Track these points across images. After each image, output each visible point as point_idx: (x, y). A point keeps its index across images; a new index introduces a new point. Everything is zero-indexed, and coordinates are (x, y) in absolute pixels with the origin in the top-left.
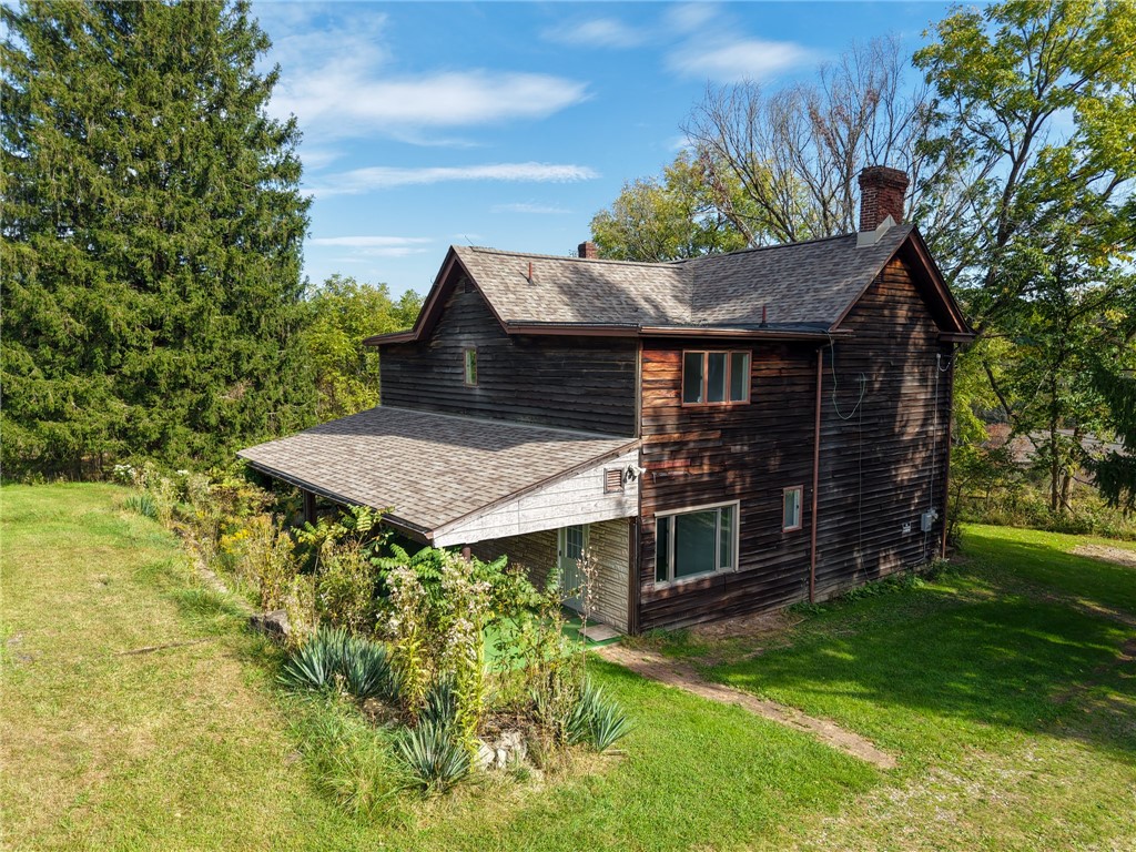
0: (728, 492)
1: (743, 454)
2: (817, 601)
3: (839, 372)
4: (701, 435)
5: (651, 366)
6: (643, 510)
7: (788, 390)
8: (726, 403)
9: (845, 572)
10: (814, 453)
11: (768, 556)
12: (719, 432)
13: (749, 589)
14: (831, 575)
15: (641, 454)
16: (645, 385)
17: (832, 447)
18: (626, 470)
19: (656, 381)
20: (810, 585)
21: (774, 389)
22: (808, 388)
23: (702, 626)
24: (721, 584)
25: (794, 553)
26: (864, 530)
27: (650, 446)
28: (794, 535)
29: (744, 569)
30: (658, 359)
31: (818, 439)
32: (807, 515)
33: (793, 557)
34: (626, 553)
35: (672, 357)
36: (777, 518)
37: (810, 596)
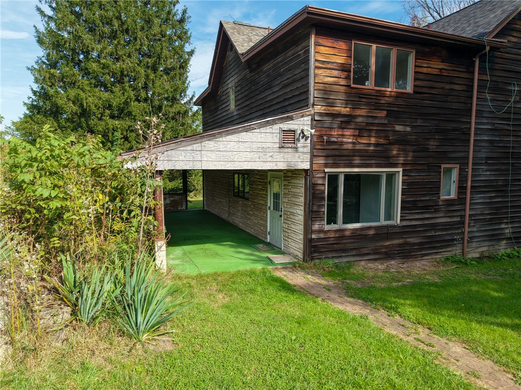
0: (391, 161)
1: (406, 134)
2: (470, 256)
3: (494, 79)
4: (368, 112)
5: (322, 49)
6: (314, 166)
7: (448, 87)
8: (391, 89)
9: (495, 237)
10: (469, 140)
11: (427, 216)
12: (385, 112)
13: (408, 240)
14: (482, 239)
15: (313, 120)
16: (318, 64)
17: (486, 138)
18: (299, 132)
19: (328, 63)
20: (463, 243)
21: (435, 85)
22: (464, 88)
23: (367, 262)
24: (384, 233)
25: (449, 217)
26: (512, 207)
27: (320, 114)
28: (450, 203)
29: (405, 223)
30: (329, 44)
31: (473, 129)
32: (461, 189)
33: (448, 220)
34: (302, 199)
35: (342, 45)
36: (435, 188)
37: (463, 252)
